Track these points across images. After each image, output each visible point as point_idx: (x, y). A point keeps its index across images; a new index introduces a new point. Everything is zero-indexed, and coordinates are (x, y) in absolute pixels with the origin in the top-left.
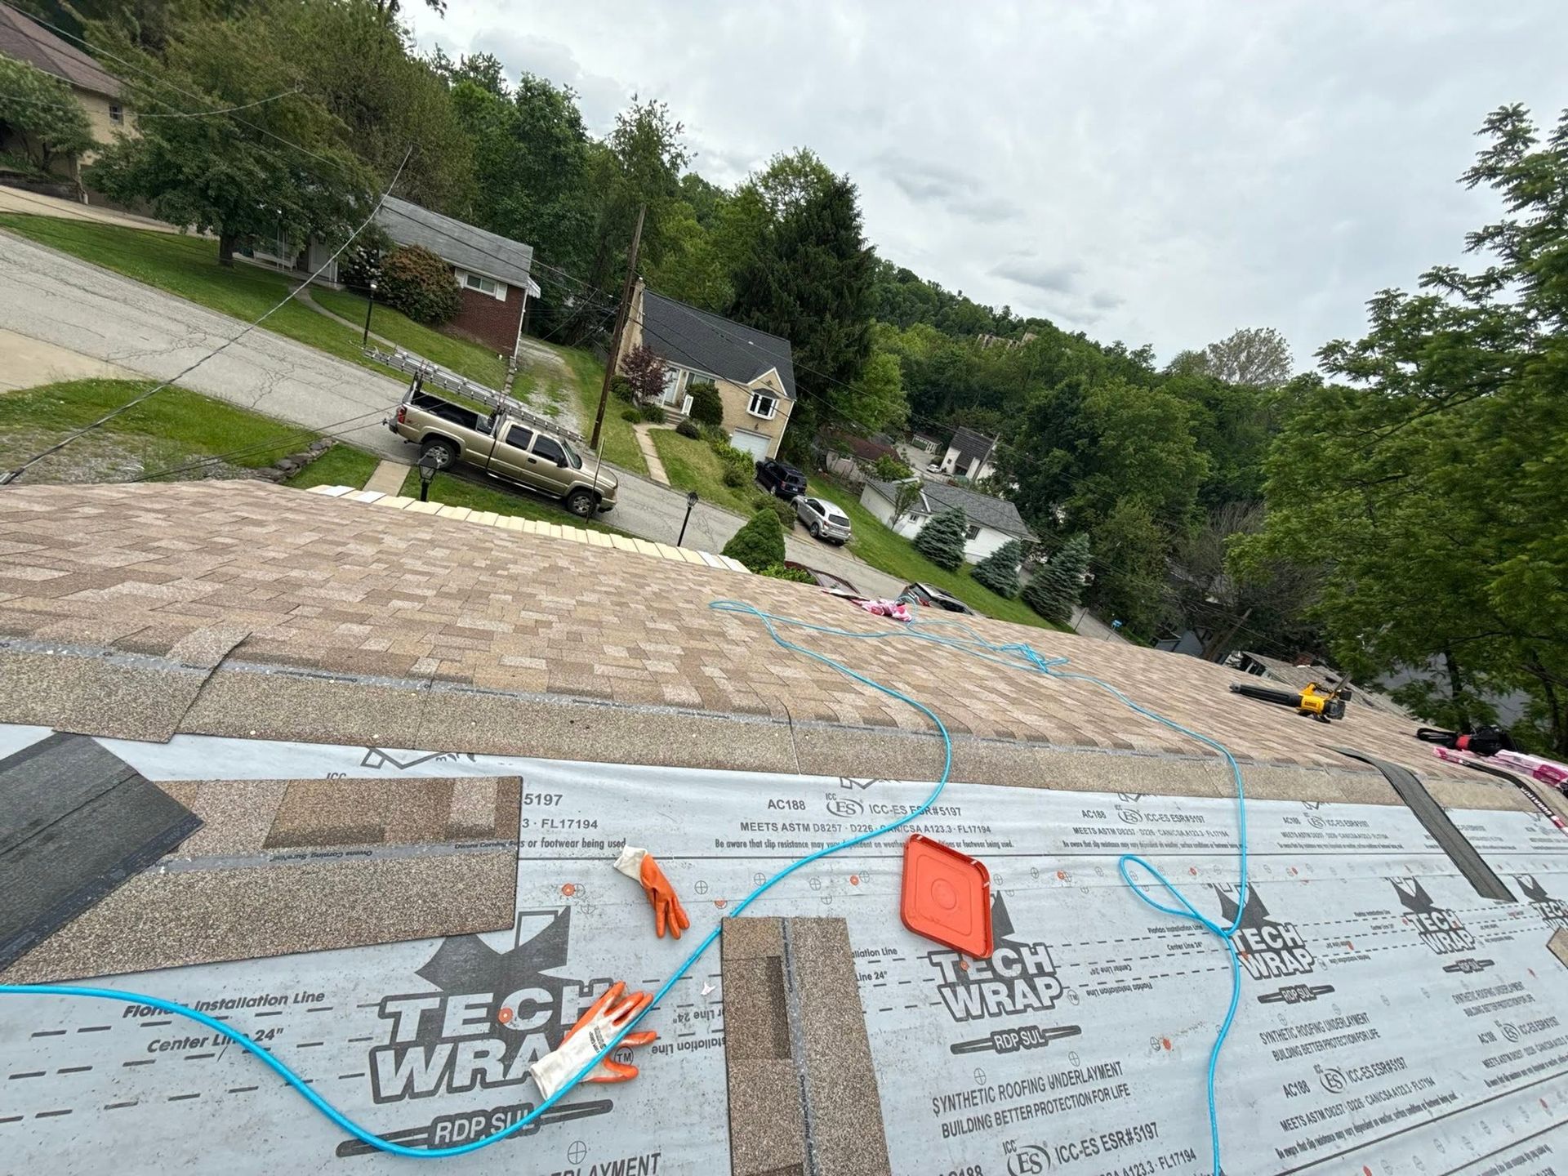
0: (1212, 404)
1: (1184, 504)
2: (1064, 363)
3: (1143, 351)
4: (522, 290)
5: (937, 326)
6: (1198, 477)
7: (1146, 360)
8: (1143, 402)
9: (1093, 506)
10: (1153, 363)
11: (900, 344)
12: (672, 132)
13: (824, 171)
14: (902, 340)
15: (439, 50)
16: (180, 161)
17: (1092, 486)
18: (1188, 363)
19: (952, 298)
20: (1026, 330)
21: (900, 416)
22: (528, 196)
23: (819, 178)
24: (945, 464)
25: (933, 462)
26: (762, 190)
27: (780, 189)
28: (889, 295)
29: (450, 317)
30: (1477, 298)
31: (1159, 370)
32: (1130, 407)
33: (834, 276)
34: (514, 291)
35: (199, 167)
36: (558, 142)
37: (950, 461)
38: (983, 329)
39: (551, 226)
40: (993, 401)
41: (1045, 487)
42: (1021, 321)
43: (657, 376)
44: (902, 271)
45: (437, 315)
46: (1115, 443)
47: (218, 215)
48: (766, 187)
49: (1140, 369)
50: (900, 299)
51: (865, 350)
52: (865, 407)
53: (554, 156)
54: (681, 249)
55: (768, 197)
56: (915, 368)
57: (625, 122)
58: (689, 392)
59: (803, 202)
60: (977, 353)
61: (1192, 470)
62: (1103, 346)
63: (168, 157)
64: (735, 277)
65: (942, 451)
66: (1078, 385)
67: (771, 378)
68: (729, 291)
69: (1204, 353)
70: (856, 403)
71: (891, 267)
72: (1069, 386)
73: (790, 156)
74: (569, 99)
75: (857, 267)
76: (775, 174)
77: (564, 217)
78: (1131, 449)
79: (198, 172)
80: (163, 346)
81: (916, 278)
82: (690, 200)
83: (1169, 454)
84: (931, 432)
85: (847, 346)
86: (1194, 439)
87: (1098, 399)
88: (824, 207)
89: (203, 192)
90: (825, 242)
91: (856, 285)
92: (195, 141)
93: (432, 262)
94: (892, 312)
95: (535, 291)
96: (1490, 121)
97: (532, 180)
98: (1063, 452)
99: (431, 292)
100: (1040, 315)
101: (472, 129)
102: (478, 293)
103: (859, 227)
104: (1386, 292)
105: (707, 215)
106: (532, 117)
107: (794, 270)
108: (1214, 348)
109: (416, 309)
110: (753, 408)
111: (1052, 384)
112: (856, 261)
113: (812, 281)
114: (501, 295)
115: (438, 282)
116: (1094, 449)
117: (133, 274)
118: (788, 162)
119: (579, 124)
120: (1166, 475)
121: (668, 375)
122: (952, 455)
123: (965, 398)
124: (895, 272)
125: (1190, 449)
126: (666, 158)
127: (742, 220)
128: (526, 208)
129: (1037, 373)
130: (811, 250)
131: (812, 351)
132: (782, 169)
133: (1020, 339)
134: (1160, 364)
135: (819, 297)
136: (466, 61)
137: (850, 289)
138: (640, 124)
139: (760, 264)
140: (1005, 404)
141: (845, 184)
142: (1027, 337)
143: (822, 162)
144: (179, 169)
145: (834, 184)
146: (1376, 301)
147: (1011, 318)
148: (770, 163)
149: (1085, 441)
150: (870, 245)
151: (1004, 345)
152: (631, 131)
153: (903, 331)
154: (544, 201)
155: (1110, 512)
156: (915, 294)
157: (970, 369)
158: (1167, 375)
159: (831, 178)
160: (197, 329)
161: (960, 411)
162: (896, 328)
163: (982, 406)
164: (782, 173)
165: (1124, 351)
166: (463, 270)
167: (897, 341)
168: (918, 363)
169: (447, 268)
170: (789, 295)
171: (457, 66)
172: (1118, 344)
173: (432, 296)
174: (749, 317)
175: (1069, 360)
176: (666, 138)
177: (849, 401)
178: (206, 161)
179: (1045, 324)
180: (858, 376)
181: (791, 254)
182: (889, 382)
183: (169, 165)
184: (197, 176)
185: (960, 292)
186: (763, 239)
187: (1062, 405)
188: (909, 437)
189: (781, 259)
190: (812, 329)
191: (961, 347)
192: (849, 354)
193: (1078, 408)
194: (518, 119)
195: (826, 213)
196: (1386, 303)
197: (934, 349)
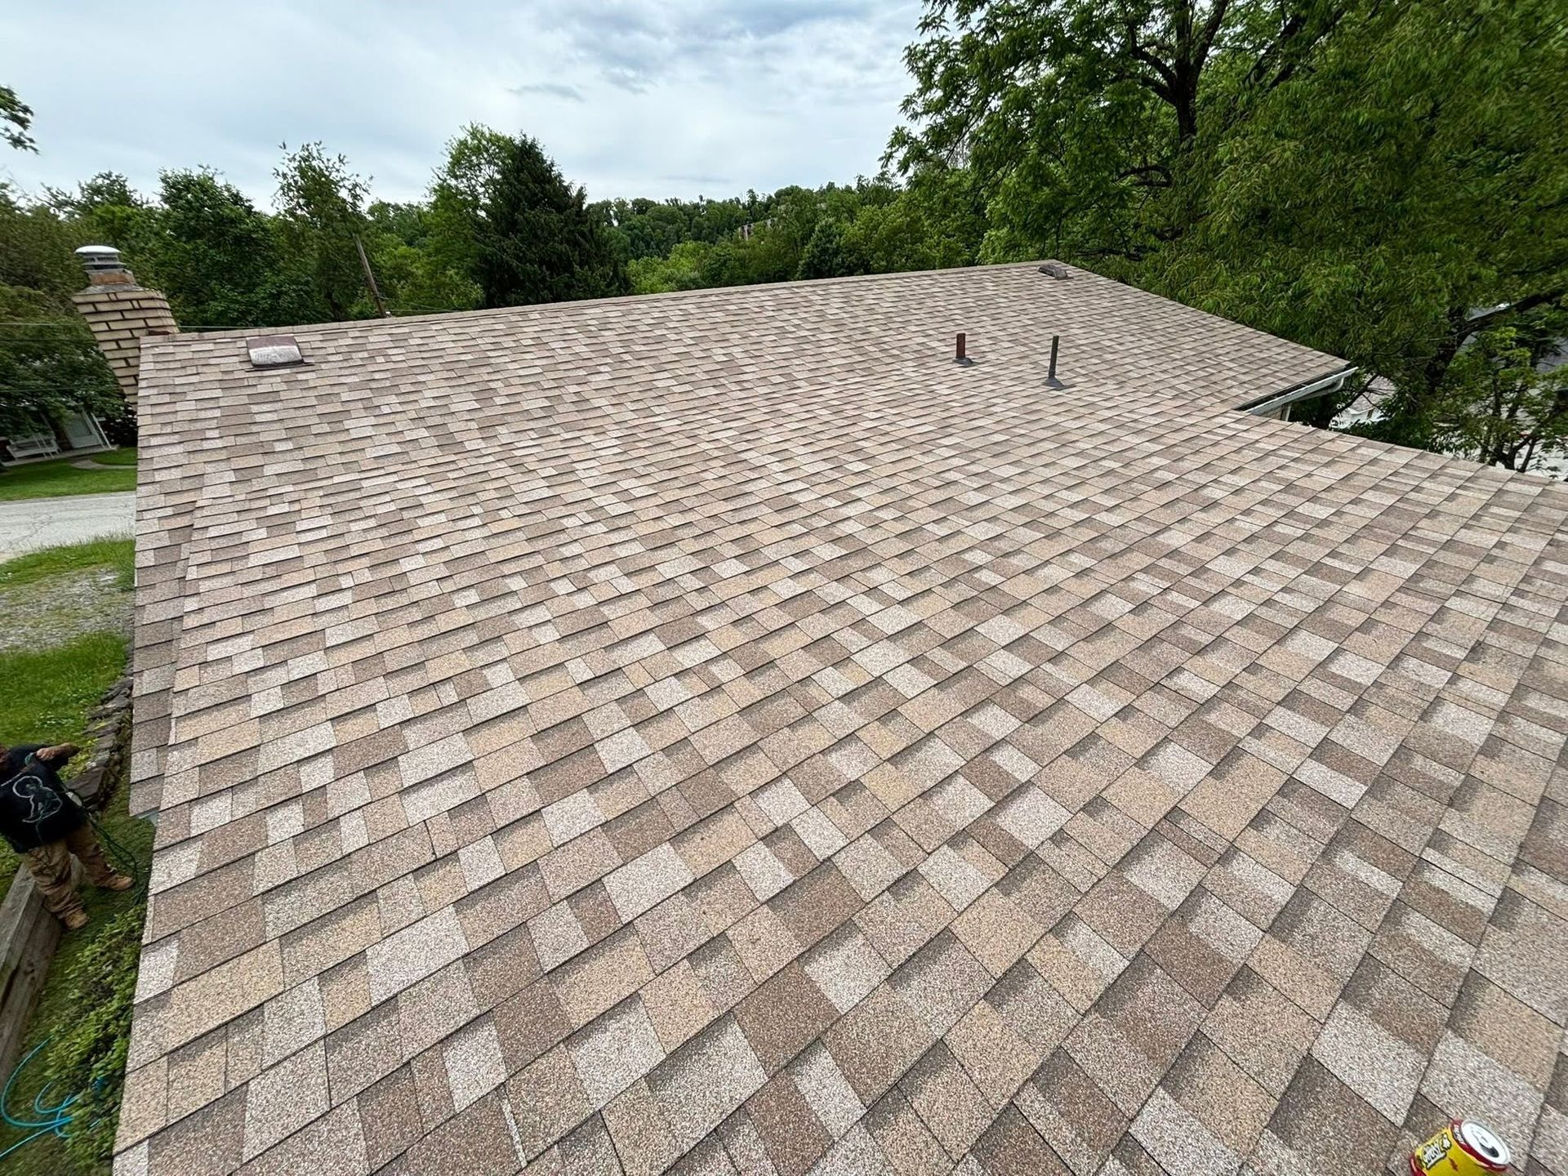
2: (821, 217)
5: (696, 239)
11: (670, 272)
12: (337, 166)
13: (499, 139)
14: (669, 268)
15: (49, 189)
19: (696, 206)
20: (778, 205)
22: (232, 291)
23: (498, 147)
26: (453, 182)
27: (470, 173)
28: (636, 231)
33: (561, 231)
36: (233, 223)
38: (740, 222)
42: (770, 198)
44: (635, 203)
48: (456, 177)
50: (648, 230)
53: (236, 238)
54: (411, 274)
55: (462, 185)
57: (285, 176)
59: (498, 176)
60: (742, 246)
62: (852, 187)
64: (473, 273)
66: (833, 226)
68: (475, 288)
71: (623, 204)
72: (822, 231)
73: (462, 138)
74: (213, 179)
75: (579, 213)
76: (456, 162)
77: (280, 294)
81: (653, 203)
82: (388, 229)
87: (853, 230)
88: (519, 170)
90: (538, 202)
91: (587, 231)
94: (648, 246)
97: (225, 272)
100: (785, 184)
103: (560, 175)
104: (906, 49)
105: (413, 235)
106: (192, 211)
107: (522, 240)
112: (573, 207)
113: (545, 243)
118: (463, 143)
119: (241, 199)
124: (630, 206)
126: (344, 194)
127: (450, 218)
130: (530, 214)
132: (461, 153)
133: (777, 215)
135: (560, 255)
136: (85, 187)
137: (583, 235)
138: (302, 172)
139: (489, 250)
141: (525, 142)
142: (782, 210)
143: (494, 130)
145: (516, 147)
147: (759, 199)
148: (447, 153)
150: (578, 187)
151: (764, 227)
152: (296, 182)
153: (665, 258)
156: (660, 219)
157: (744, 264)
159: (509, 142)
162: (659, 259)
164: (463, 157)
167: (665, 270)
170: (532, 265)
172: (861, 178)
175: (824, 211)
176: (334, 174)
179: (793, 190)
181: (513, 226)
185: (701, 198)
186: (479, 224)
187: (824, 251)
189: (507, 236)
191: (724, 247)
193: (838, 247)
194: (177, 219)
195: (524, 175)
196: (913, 55)
197: (700, 260)
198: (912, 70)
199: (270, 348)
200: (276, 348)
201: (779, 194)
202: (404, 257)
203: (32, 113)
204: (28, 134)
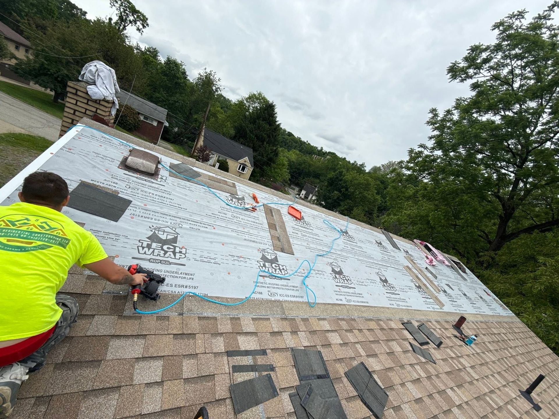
0: (382, 182)
1: (373, 211)
2: (339, 166)
3: (362, 165)
4: (163, 123)
5: (300, 151)
6: (377, 203)
7: (363, 167)
8: (361, 179)
9: (346, 210)
10: (365, 168)
11: (287, 155)
12: (217, 81)
13: (266, 99)
14: (288, 154)
15: (138, 44)
16: (49, 68)
17: (346, 204)
18: (376, 169)
19: (305, 143)
20: (328, 155)
21: (287, 178)
22: (165, 94)
23: (264, 101)
24: (301, 195)
25: (297, 194)
26: (245, 102)
27: (251, 103)
28: (285, 140)
29: (135, 129)
30: (431, 152)
31: (367, 171)
32: (357, 180)
33: (267, 131)
34: (160, 123)
35: (56, 71)
36: (178, 78)
37: (303, 194)
38: (314, 153)
39: (173, 104)
40: (317, 176)
41: (332, 203)
42: (326, 152)
43: (208, 155)
44: (289, 132)
45: (131, 128)
46: (353, 190)
47: (60, 86)
48: (247, 101)
49: (361, 170)
50: (288, 141)
51: (276, 154)
52: (276, 172)
53: (176, 83)
54: (217, 117)
55: (247, 104)
56: (292, 163)
57: (201, 76)
58: (218, 162)
59: (258, 107)
60: (312, 160)
61: (376, 200)
62: (351, 162)
63: (46, 66)
64: (235, 128)
65: (300, 191)
66: (342, 172)
67: (246, 160)
68: (232, 132)
69: (380, 167)
70: (273, 171)
71: (285, 131)
72: (339, 172)
73: (255, 93)
74: (182, 66)
75: (275, 129)
76: (250, 98)
77: (177, 102)
78: (358, 193)
79: (56, 72)
80: (40, 126)
81: (293, 135)
82: (219, 102)
83: (368, 195)
84: (297, 185)
85: (271, 153)
86: (376, 191)
87: (348, 177)
88: (265, 110)
89: (56, 79)
90: (265, 120)
91: (274, 134)
92: (56, 62)
93: (132, 111)
94: (285, 145)
95: (167, 124)
96: (430, 111)
97: (167, 88)
98: (338, 192)
99: (131, 120)
100: (332, 151)
101: (147, 70)
102: (147, 122)
103: (276, 117)
104: (411, 149)
105: (224, 107)
106: (169, 69)
107: (255, 128)
108: (383, 166)
109: (124, 125)
110: (239, 169)
111: (334, 172)
112: (275, 127)
113: (261, 132)
114: (155, 124)
115: (133, 117)
116: (347, 192)
117: (25, 101)
118: (255, 95)
119: (185, 74)
120: (368, 201)
121: (211, 155)
122: (303, 192)
123: (308, 175)
124: (287, 133)
125: (375, 194)
126: (214, 88)
127: (238, 110)
128: (164, 97)
129: (331, 168)
130: (261, 122)
131: (259, 153)
133: (326, 158)
134: (367, 169)
135: (262, 137)
136: (146, 48)
137: (273, 135)
138: (206, 77)
139: (244, 125)
140: (321, 177)
141: (272, 104)
142: (328, 157)
143: (265, 96)
144: (49, 70)
146: (409, 151)
147: (323, 151)
148: (249, 94)
149: (344, 189)
150: (279, 123)
151: (321, 159)
152: (203, 79)
153: (289, 151)
154: (171, 96)
155: (352, 212)
156: (293, 140)
157: (310, 165)
158: (369, 173)
159: (268, 102)
160: (50, 122)
161: (306, 179)
162: (286, 150)
163: (313, 177)
164: (252, 98)
165: (357, 164)
166: (142, 114)
167: (287, 154)
168: (293, 162)
169: (137, 113)
170: (253, 135)
171: (143, 50)
172: (355, 162)
173: (131, 121)
174: (239, 140)
175: (340, 165)
176: (215, 82)
177: (271, 170)
178: (59, 69)
179: (334, 154)
180: (274, 163)
181: (254, 123)
182: (284, 165)
183: (45, 68)
184: (55, 73)
185: (307, 141)
186: (245, 116)
187: (337, 178)
188: (290, 185)
189: (251, 124)
190: (260, 147)
191: (307, 158)
192: (271, 155)
193: (342, 179)
194: (164, 69)
195: (266, 112)
196: (411, 151)
197: (298, 158)
198: (409, 155)
199: (141, 161)
200: (144, 161)
201: (329, 153)
202: (218, 111)
203: (148, 26)
204: (143, 30)
